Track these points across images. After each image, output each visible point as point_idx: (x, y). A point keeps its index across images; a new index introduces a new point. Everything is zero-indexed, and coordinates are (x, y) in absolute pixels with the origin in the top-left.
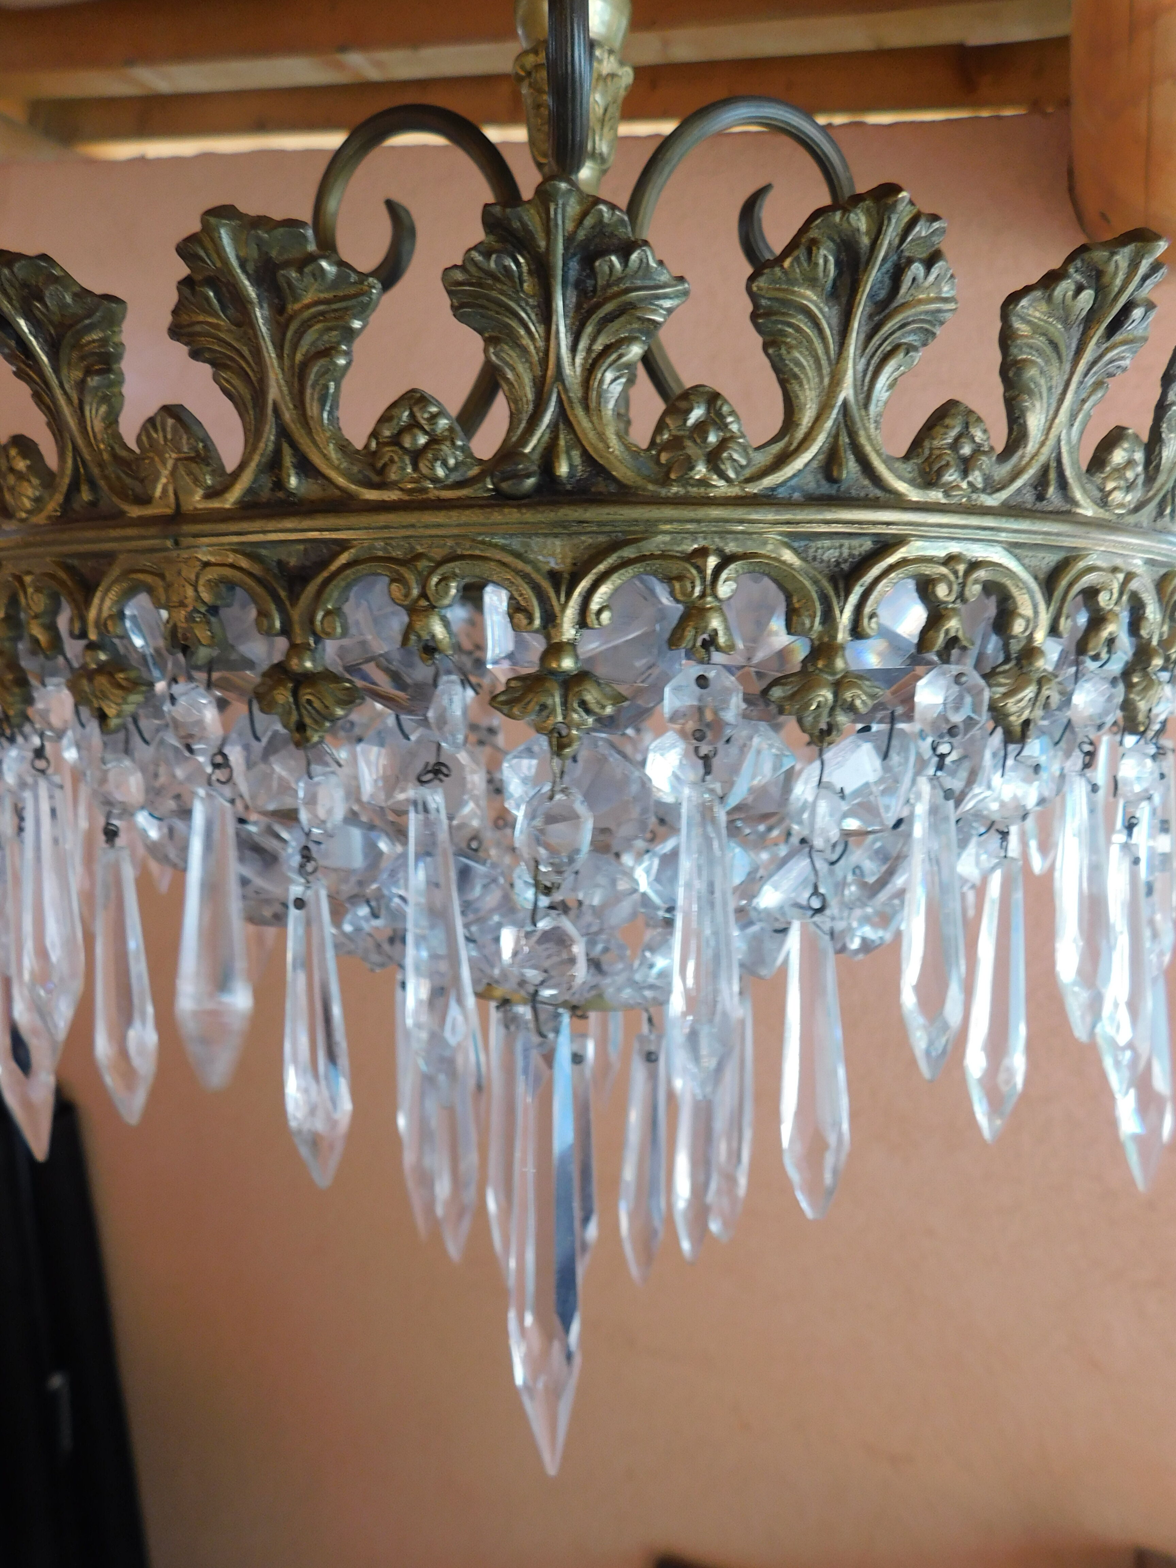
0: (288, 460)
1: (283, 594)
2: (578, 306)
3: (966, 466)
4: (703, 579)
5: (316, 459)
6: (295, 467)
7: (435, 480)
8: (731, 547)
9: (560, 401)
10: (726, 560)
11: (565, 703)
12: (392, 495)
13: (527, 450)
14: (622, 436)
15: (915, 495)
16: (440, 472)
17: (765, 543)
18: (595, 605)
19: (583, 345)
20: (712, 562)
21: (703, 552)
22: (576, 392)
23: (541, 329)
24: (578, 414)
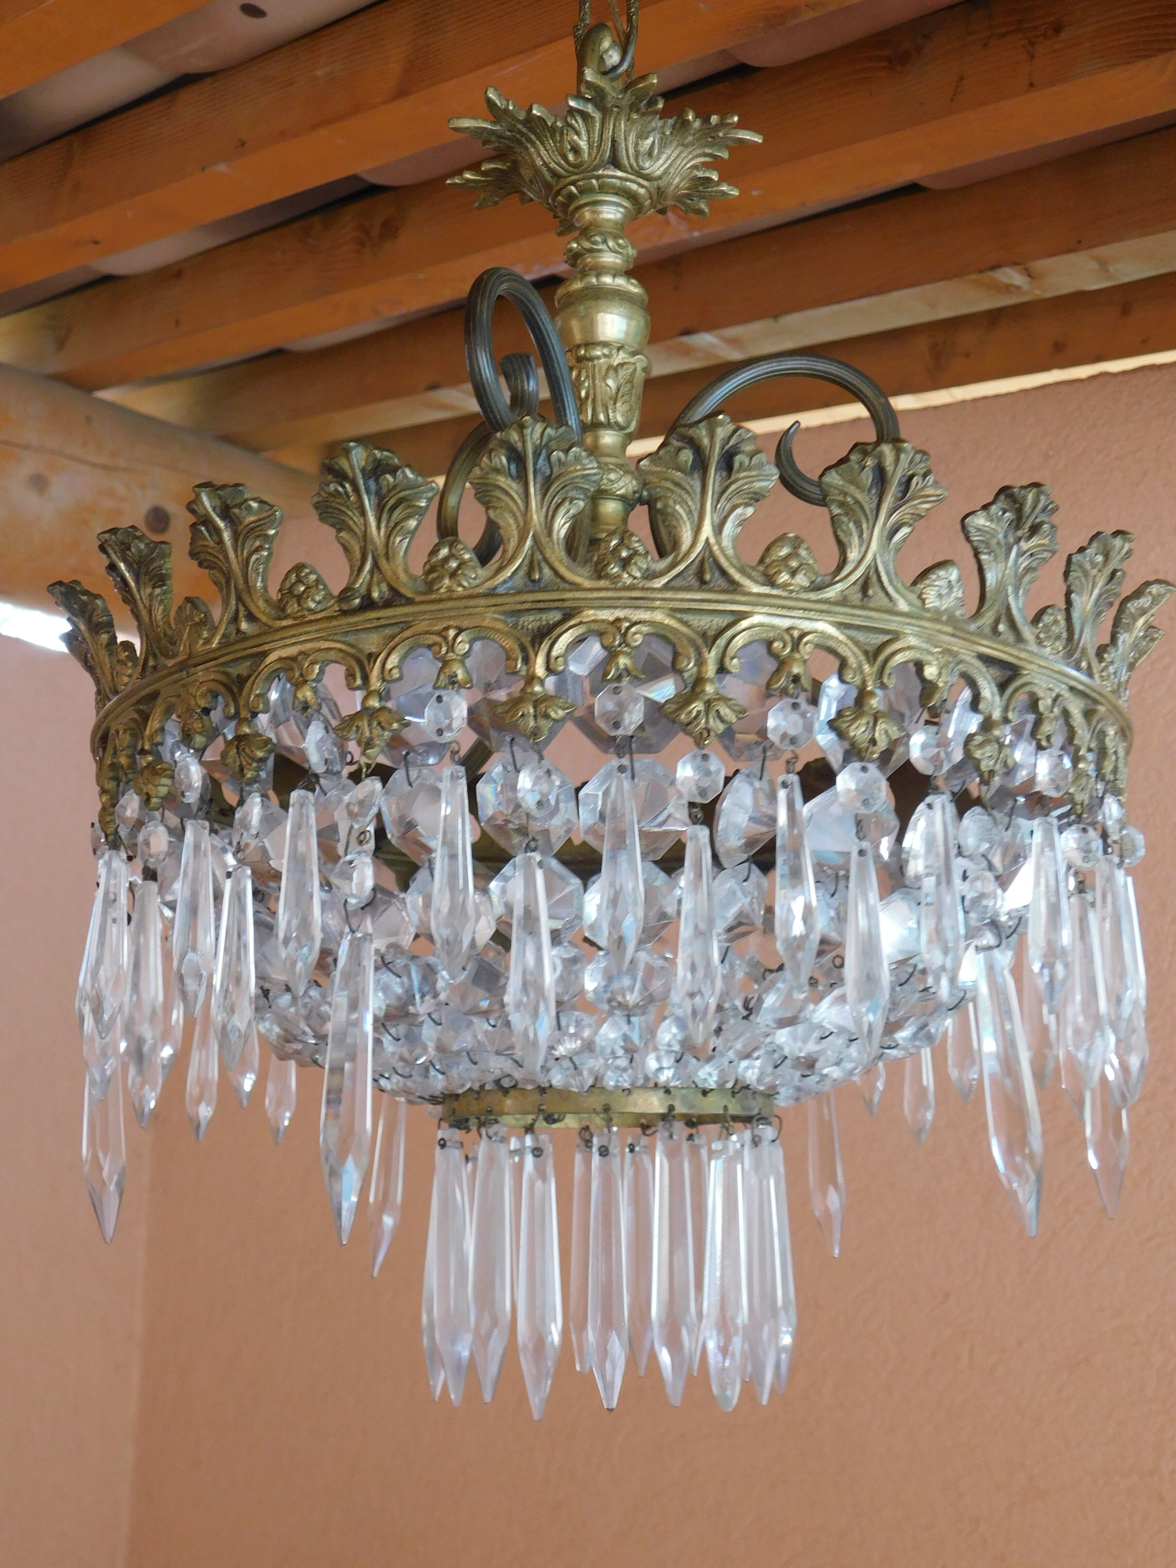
0: (242, 613)
1: (235, 690)
2: (379, 505)
3: (625, 563)
4: (447, 643)
5: (253, 610)
6: (245, 616)
7: (310, 610)
8: (465, 623)
9: (373, 557)
10: (460, 631)
11: (370, 725)
12: (289, 622)
13: (357, 586)
14: (406, 570)
15: (587, 584)
16: (312, 605)
17: (484, 619)
18: (389, 666)
19: (383, 525)
20: (452, 633)
21: (447, 628)
22: (381, 551)
23: (362, 520)
24: (383, 562)
